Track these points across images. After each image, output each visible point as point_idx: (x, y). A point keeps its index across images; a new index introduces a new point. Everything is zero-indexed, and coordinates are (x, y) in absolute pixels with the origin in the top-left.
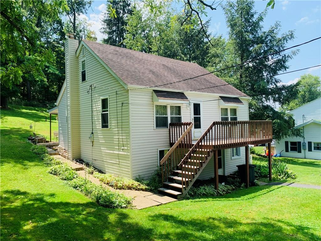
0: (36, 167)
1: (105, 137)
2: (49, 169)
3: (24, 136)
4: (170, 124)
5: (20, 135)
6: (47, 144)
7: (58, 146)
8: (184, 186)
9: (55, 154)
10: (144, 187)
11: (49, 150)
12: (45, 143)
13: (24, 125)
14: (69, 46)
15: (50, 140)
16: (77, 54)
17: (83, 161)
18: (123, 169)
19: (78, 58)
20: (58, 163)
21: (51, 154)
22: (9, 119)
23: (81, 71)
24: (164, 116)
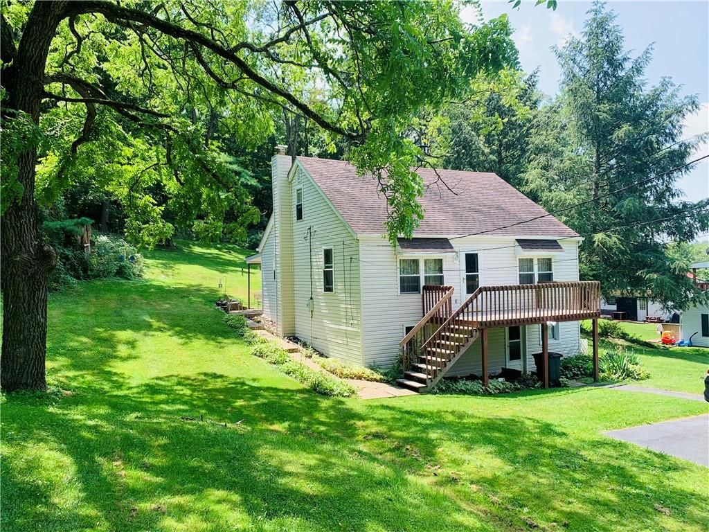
0: (235, 345)
1: (328, 304)
2: (252, 349)
3: (210, 299)
4: (424, 288)
5: (204, 297)
6: (245, 312)
7: (262, 316)
8: (429, 377)
9: (259, 328)
10: (378, 376)
11: (249, 322)
12: (241, 311)
13: (205, 278)
14: (279, 166)
15: (247, 306)
16: (290, 177)
17: (298, 340)
18: (352, 352)
19: (291, 183)
20: (264, 342)
21: (253, 329)
22: (182, 269)
23: (295, 203)
24: (415, 275)
